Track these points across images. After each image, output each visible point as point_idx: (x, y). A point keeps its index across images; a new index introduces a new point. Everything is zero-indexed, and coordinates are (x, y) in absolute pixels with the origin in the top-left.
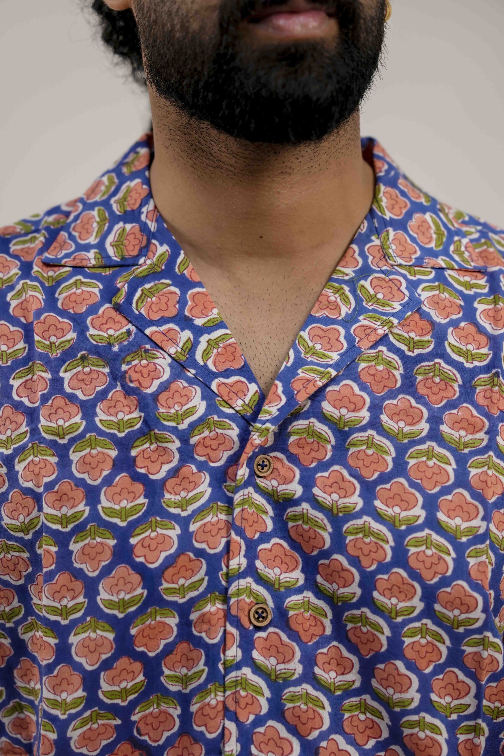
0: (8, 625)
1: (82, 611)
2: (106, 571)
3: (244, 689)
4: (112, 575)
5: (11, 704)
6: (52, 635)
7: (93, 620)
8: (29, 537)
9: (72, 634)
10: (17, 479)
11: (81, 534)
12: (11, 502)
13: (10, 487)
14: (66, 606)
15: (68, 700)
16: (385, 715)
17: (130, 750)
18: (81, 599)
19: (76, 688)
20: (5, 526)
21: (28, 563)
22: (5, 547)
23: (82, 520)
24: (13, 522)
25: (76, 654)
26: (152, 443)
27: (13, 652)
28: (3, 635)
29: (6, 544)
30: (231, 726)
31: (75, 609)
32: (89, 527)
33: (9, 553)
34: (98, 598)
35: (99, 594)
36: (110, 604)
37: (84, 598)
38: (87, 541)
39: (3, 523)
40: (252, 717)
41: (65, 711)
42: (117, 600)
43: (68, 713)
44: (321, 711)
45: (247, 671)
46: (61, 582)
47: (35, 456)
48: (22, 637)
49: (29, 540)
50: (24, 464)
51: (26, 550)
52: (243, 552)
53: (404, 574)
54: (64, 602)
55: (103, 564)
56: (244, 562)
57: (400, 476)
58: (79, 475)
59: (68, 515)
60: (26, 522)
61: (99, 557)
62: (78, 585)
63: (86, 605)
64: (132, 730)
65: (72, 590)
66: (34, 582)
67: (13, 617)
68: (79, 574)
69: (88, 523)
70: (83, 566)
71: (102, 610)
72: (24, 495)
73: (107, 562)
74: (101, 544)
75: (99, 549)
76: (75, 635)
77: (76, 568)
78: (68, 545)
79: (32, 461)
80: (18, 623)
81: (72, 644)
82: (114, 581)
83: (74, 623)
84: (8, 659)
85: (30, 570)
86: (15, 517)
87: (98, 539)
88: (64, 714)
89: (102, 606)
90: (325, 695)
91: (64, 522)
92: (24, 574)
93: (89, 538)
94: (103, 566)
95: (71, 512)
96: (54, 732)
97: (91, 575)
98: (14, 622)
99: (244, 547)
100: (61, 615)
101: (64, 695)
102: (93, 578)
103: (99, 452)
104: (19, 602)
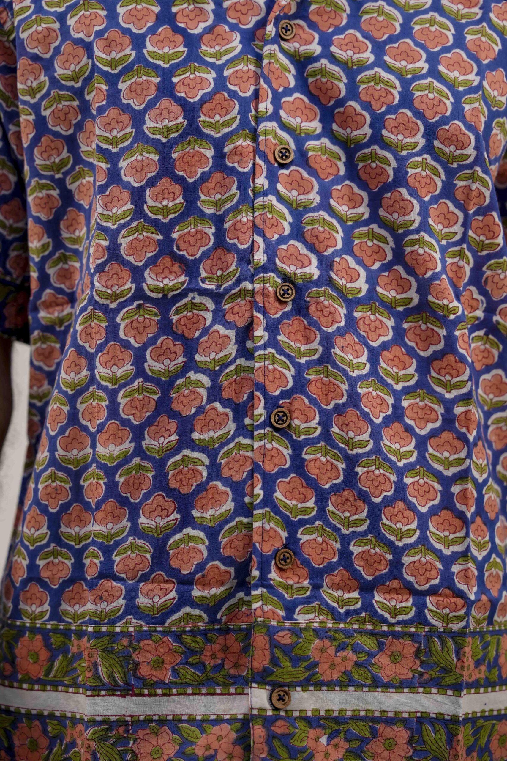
0: (57, 176)
1: (131, 140)
2: (151, 104)
3: (271, 212)
4: (157, 107)
5: (57, 255)
6: (104, 160)
7: (140, 145)
8: (79, 85)
9: (122, 160)
10: (69, 32)
11: (128, 74)
12: (64, 54)
13: (63, 41)
14: (116, 136)
15: (118, 213)
16: (390, 239)
17: (171, 263)
18: (129, 130)
19: (125, 203)
20: (58, 77)
21: (78, 110)
22: (57, 98)
23: (129, 62)
24: (65, 72)
25: (125, 175)
26: (189, 4)
27: (60, 203)
28: (53, 186)
29: (58, 94)
30: (259, 240)
31: (124, 139)
32: (135, 67)
33: (60, 103)
34: (145, 127)
35: (145, 124)
36: (155, 130)
37: (132, 128)
38: (134, 80)
39: (56, 74)
40: (276, 237)
41: (116, 222)
42: (161, 127)
43: (118, 223)
44: (335, 234)
45: (272, 198)
46: (111, 116)
47: (85, 11)
48: (69, 187)
49: (79, 88)
50: (75, 19)
51: (76, 98)
52: (269, 100)
53: (409, 114)
54: (115, 133)
55: (149, 98)
56: (271, 108)
57: (406, 38)
58: (125, 26)
59: (117, 58)
60: (77, 70)
61: (145, 93)
62: (126, 118)
63: (133, 135)
64: (172, 246)
65: (121, 122)
66: (83, 129)
67: (62, 168)
68: (127, 109)
69: (135, 65)
70: (131, 102)
71: (148, 136)
72: (75, 45)
73: (152, 96)
74: (147, 81)
75: (145, 85)
76: (124, 160)
77: (124, 104)
78: (117, 85)
79: (83, 15)
80: (66, 174)
81: (122, 168)
82: (159, 111)
83: (123, 150)
84: (56, 211)
85: (80, 117)
86: (67, 68)
87: (144, 78)
88: (115, 224)
89: (148, 133)
90: (339, 222)
91: (113, 65)
92: (74, 122)
93: (136, 77)
94: (149, 100)
95: (119, 56)
96: (106, 240)
97: (137, 108)
98: (63, 173)
99: (270, 95)
100: (112, 144)
101: (115, 210)
102: (140, 111)
103: (143, 7)
104: (68, 152)
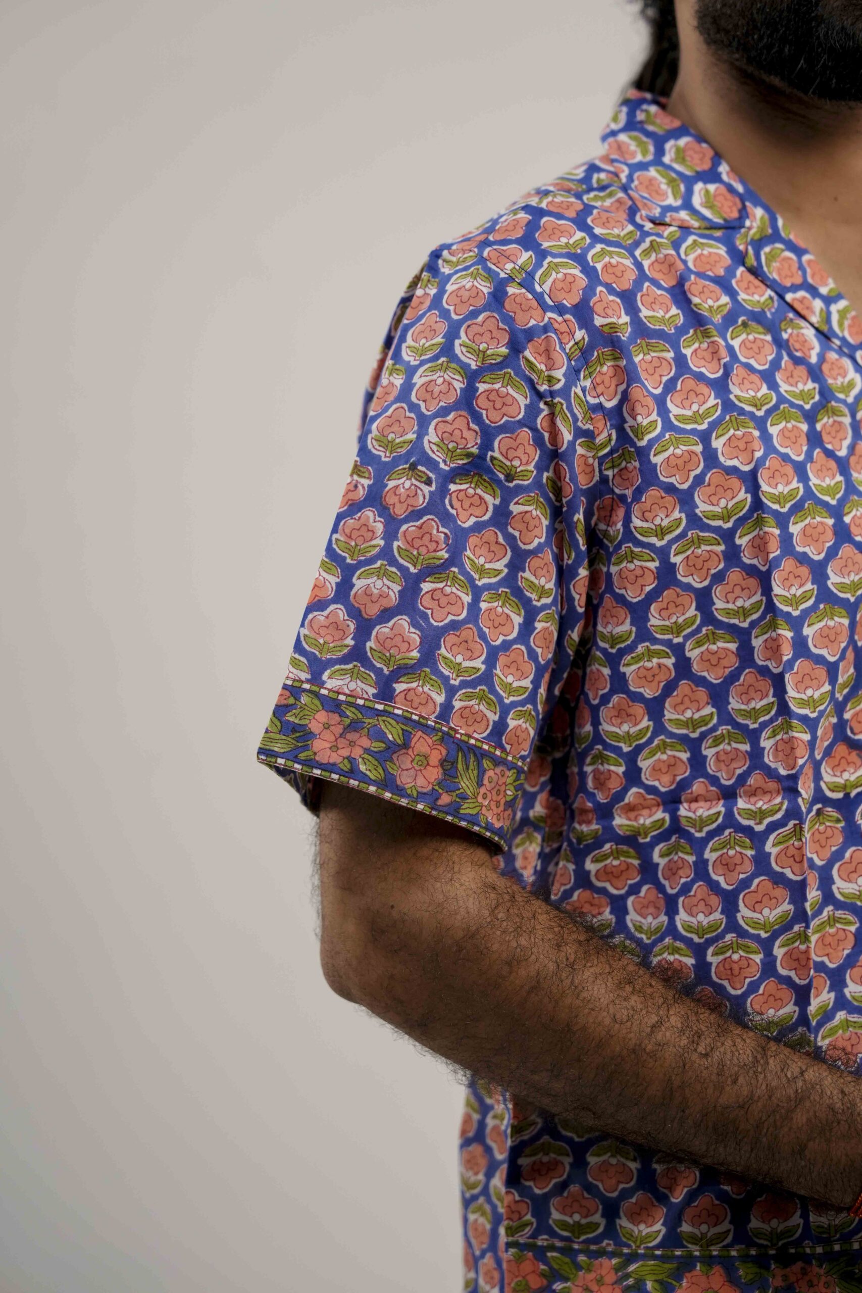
0: (676, 641)
1: (813, 599)
2: (832, 553)
4: (839, 556)
6: (787, 628)
7: (827, 607)
8: (729, 525)
9: (806, 625)
10: (717, 458)
11: (800, 514)
12: (709, 485)
13: (707, 468)
14: (795, 595)
15: (815, 697)
17: (847, 752)
18: (809, 586)
19: (822, 683)
20: (700, 514)
21: (721, 557)
22: (696, 540)
23: (798, 498)
24: (711, 508)
25: (815, 646)
27: (673, 674)
28: (667, 653)
29: (698, 536)
31: (804, 598)
32: (806, 505)
33: (699, 547)
34: (829, 583)
35: (829, 578)
36: (843, 587)
37: (813, 584)
38: (807, 522)
39: (697, 511)
41: (815, 708)
42: (849, 582)
43: (817, 710)
46: (788, 569)
47: (735, 430)
48: (688, 654)
49: (728, 529)
50: (723, 440)
51: (721, 542)
54: (793, 590)
55: (828, 545)
58: (782, 450)
59: (785, 493)
60: (730, 506)
61: (822, 538)
62: (804, 571)
63: (815, 592)
65: (799, 576)
66: (724, 580)
67: (682, 631)
68: (803, 559)
69: (805, 502)
70: (807, 550)
71: (836, 595)
72: (728, 474)
73: (831, 543)
74: (822, 523)
75: (820, 529)
76: (809, 626)
77: (798, 553)
78: (788, 528)
79: (734, 435)
80: (687, 638)
81: (808, 636)
82: (843, 562)
83: (806, 613)
84: (664, 686)
85: (721, 566)
86: (715, 503)
87: (818, 519)
88: (814, 712)
89: (835, 591)
91: (782, 501)
92: (713, 571)
93: (809, 518)
94: (829, 548)
95: (787, 490)
96: (806, 732)
97: (816, 558)
98: (684, 637)
100: (791, 605)
101: (809, 692)
102: (819, 562)
104: (696, 609)
